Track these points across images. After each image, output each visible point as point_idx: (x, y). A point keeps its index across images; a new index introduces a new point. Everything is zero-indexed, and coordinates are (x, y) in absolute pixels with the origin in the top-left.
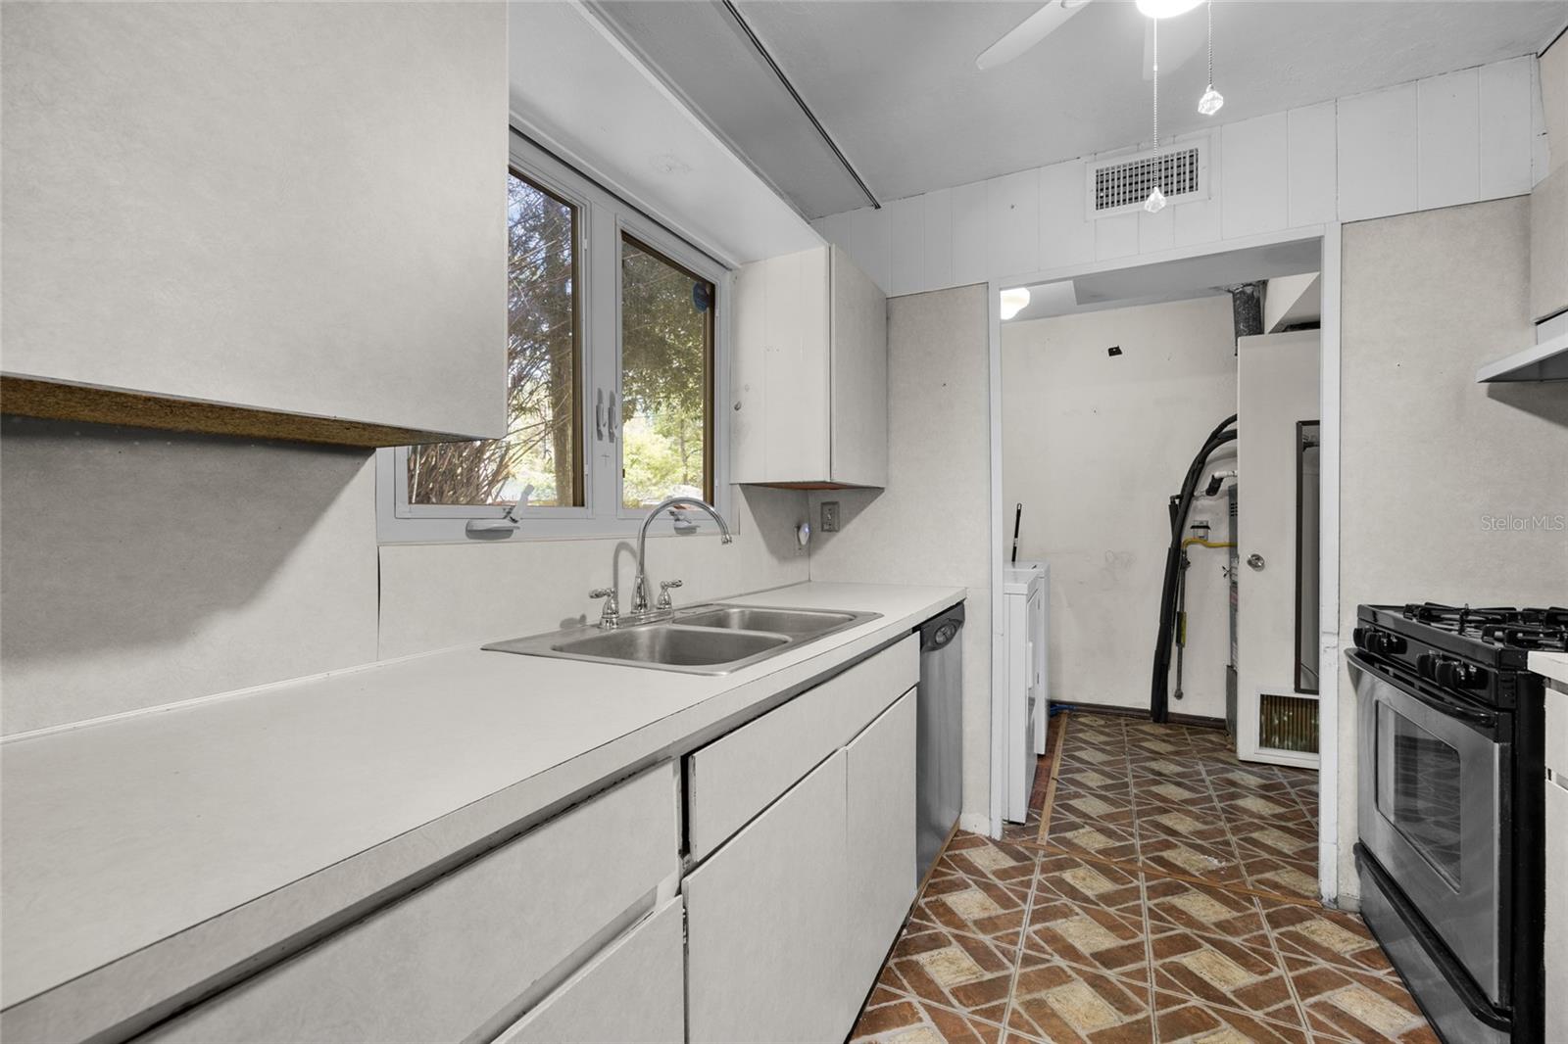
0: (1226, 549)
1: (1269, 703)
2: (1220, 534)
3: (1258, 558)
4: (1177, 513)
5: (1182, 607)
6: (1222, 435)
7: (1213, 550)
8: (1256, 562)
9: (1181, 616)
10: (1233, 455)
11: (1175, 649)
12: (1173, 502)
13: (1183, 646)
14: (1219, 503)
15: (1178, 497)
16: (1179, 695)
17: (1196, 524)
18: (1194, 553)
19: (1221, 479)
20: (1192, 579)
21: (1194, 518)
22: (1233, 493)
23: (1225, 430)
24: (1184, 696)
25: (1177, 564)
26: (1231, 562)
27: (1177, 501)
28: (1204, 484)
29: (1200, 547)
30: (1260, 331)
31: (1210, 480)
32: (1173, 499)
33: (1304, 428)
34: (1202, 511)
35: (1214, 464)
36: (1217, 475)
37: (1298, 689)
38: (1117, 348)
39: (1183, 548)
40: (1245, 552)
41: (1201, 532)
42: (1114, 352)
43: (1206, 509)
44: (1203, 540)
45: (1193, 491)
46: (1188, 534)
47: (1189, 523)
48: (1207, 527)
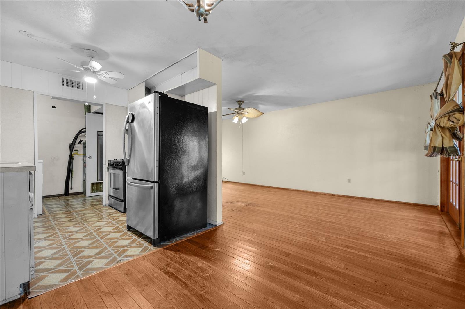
0: (82, 156)
1: (93, 184)
2: (81, 152)
3: (90, 156)
4: (71, 148)
5: (72, 168)
6: (82, 132)
7: (79, 156)
8: (90, 157)
9: (72, 171)
10: (85, 136)
11: (70, 178)
12: (70, 145)
13: (72, 177)
14: (81, 146)
15: (71, 144)
16: (71, 189)
17: (76, 150)
18: (75, 156)
19: (82, 141)
20: (75, 162)
21: (75, 149)
22: (85, 144)
23: (82, 130)
24: (73, 189)
25: (71, 159)
26: (83, 158)
27: (71, 145)
28: (78, 141)
29: (76, 155)
30: (90, 112)
31: (79, 140)
32: (70, 144)
33: (99, 132)
34: (77, 147)
35: (80, 137)
36: (81, 140)
37: (98, 181)
38: (55, 107)
39: (73, 155)
40: (87, 155)
41: (77, 152)
42: (54, 107)
43: (78, 147)
44: (77, 154)
45: (75, 143)
46: (74, 152)
47: (74, 150)
48: (78, 151)
